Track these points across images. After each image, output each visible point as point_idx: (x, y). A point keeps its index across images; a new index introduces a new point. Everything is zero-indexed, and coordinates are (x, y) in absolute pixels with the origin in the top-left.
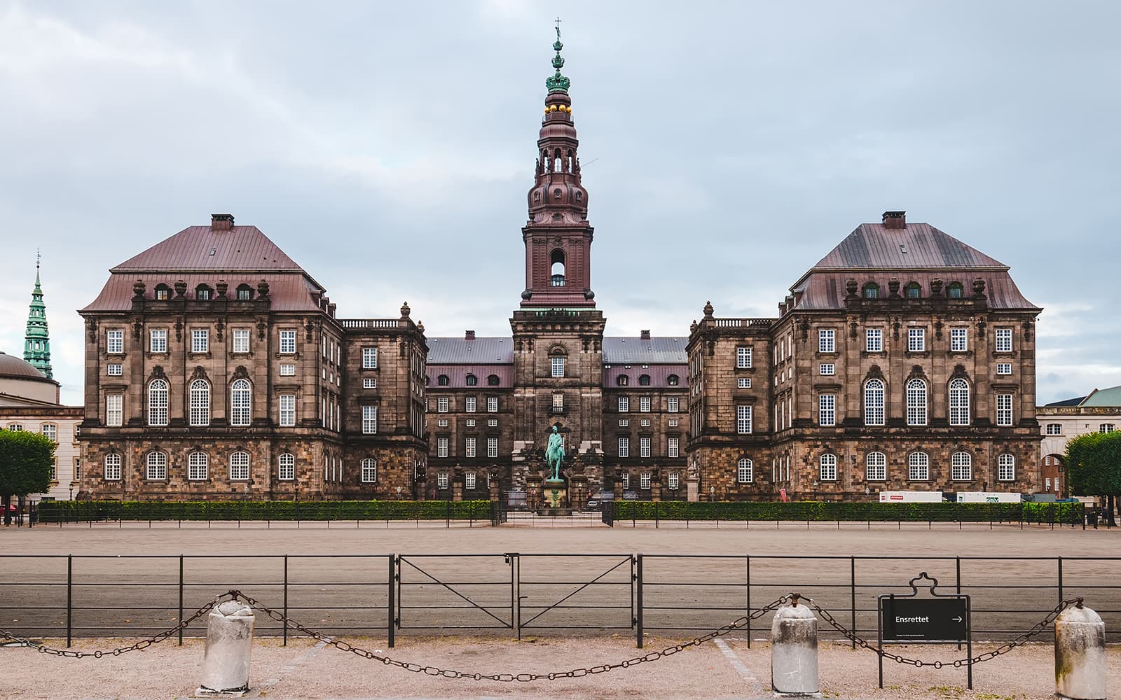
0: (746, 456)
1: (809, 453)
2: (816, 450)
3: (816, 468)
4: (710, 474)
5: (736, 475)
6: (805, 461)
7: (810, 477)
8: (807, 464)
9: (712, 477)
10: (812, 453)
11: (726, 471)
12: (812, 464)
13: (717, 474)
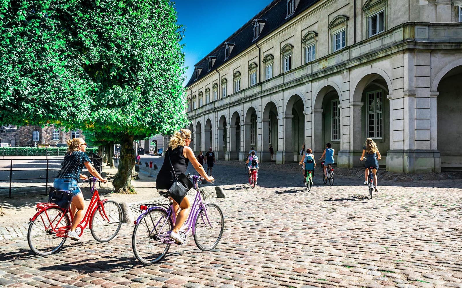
0: (36, 130)
1: (48, 129)
2: (51, 127)
3: (51, 135)
4: (20, 137)
5: (32, 138)
6: (46, 132)
7: (48, 138)
8: (47, 133)
9: (21, 138)
10: (49, 129)
11: (27, 136)
12: (49, 133)
13: (23, 137)
